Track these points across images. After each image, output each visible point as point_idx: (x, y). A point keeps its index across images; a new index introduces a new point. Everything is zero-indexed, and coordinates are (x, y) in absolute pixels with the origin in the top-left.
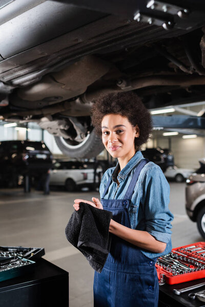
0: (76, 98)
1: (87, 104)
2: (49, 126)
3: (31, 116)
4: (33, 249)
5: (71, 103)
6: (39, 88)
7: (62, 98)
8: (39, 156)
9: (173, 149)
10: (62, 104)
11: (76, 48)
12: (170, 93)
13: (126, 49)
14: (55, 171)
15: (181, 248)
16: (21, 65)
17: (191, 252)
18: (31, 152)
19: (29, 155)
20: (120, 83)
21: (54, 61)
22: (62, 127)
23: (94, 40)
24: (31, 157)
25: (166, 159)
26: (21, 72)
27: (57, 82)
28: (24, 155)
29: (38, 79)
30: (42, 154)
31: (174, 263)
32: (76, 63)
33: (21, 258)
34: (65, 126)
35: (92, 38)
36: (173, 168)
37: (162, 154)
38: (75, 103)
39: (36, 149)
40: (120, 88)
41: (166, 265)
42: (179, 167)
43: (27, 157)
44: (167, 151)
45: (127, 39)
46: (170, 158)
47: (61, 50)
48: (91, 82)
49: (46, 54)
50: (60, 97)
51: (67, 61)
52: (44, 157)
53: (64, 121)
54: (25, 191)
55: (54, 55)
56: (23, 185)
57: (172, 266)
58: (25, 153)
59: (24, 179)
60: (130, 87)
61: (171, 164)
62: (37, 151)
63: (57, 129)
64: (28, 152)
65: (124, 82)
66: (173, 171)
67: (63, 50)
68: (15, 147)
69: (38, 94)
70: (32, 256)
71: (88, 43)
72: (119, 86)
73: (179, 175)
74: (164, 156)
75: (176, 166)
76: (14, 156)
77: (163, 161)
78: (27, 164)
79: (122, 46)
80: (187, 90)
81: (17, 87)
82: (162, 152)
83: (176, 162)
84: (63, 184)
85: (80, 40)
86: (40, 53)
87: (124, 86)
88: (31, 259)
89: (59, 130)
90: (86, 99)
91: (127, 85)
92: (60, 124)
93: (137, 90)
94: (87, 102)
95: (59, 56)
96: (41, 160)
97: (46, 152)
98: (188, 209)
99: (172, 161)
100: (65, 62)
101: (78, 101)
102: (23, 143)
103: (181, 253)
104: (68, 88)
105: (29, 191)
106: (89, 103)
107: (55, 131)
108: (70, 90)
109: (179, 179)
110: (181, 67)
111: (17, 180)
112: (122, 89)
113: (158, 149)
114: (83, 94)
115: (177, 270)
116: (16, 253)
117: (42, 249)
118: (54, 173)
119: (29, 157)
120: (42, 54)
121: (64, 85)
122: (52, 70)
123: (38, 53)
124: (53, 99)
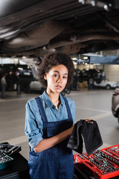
0: (43, 46)
1: (50, 50)
2: (28, 61)
3: (16, 56)
4: (14, 146)
5: (40, 49)
6: (17, 41)
7: (33, 47)
8: (26, 74)
9: (105, 70)
10: (35, 50)
11: (39, 16)
12: (105, 43)
13: (76, 17)
14: (35, 82)
15: (109, 148)
16: (2, 26)
17: (115, 151)
18: (21, 71)
19: (20, 73)
20: (72, 37)
21: (25, 24)
22: (36, 62)
23: (52, 11)
24: (21, 74)
25: (101, 76)
26: (4, 31)
27: (29, 37)
28: (16, 72)
29: (15, 35)
30: (27, 72)
31: (104, 162)
32: (41, 25)
33: (5, 154)
34: (38, 62)
35: (51, 9)
36: (105, 81)
37: (98, 73)
38: (42, 50)
39: (24, 69)
40: (72, 41)
41: (99, 164)
42: (108, 81)
43: (18, 74)
44: (101, 71)
45: (76, 10)
46: (103, 75)
47: (29, 18)
48: (52, 37)
49: (18, 20)
50: (32, 46)
51: (34, 24)
52: (28, 74)
53: (37, 59)
54: (18, 94)
55: (24, 20)
56: (17, 90)
57: (102, 164)
58: (17, 71)
59: (17, 86)
60: (79, 40)
61: (104, 79)
62: (25, 71)
63: (33, 63)
64: (19, 71)
65: (75, 37)
66: (105, 83)
67: (30, 17)
68: (12, 67)
69: (17, 45)
70: (12, 152)
71: (47, 13)
72: (72, 39)
73: (108, 85)
74: (100, 74)
75: (107, 80)
76: (11, 73)
77: (99, 77)
78: (19, 78)
79: (73, 15)
80: (118, 42)
81: (2, 40)
82: (99, 71)
83: (107, 77)
84: (40, 90)
85: (42, 11)
86: (14, 19)
87: (75, 39)
88: (11, 156)
89: (34, 64)
90: (49, 47)
91: (77, 39)
92: (34, 60)
93: (83, 42)
94: (50, 49)
95: (28, 21)
96: (27, 76)
97: (30, 71)
98: (113, 110)
99: (105, 77)
100: (32, 25)
101: (44, 48)
102: (16, 65)
103: (109, 152)
104: (37, 41)
105: (20, 93)
106: (52, 49)
107: (32, 64)
108: (38, 42)
109: (108, 88)
110: (115, 29)
111: (13, 87)
112: (74, 41)
113: (97, 70)
114: (48, 44)
115: (106, 169)
116: (3, 149)
117: (19, 147)
118: (35, 83)
119: (20, 74)
120: (15, 20)
121: (34, 39)
122: (23, 30)
123: (12, 19)
124: (28, 47)
